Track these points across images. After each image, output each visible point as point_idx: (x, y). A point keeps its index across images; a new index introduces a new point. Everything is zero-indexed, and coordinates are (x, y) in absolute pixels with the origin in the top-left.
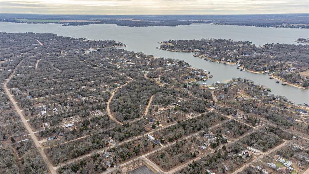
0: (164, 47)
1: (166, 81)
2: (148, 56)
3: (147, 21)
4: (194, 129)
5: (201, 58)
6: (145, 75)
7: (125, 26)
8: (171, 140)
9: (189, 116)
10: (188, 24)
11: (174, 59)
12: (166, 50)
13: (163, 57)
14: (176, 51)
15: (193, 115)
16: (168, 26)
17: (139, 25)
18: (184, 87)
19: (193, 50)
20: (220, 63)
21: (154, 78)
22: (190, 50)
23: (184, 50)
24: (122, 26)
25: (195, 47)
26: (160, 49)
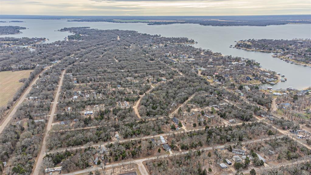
0: (238, 46)
1: (220, 80)
2: (214, 54)
3: (235, 21)
4: (221, 139)
5: (282, 59)
6: (200, 72)
7: (208, 25)
8: (184, 148)
9: (226, 123)
10: (284, 24)
11: (243, 58)
12: (240, 49)
13: (231, 56)
14: (252, 51)
15: (233, 122)
16: (256, 26)
17: (222, 25)
18: (239, 89)
19: (274, 50)
20: (305, 66)
21: (207, 75)
22: (271, 50)
23: (263, 49)
24: (205, 25)
25: (278, 47)
26: (234, 48)
